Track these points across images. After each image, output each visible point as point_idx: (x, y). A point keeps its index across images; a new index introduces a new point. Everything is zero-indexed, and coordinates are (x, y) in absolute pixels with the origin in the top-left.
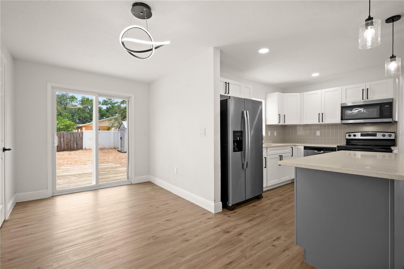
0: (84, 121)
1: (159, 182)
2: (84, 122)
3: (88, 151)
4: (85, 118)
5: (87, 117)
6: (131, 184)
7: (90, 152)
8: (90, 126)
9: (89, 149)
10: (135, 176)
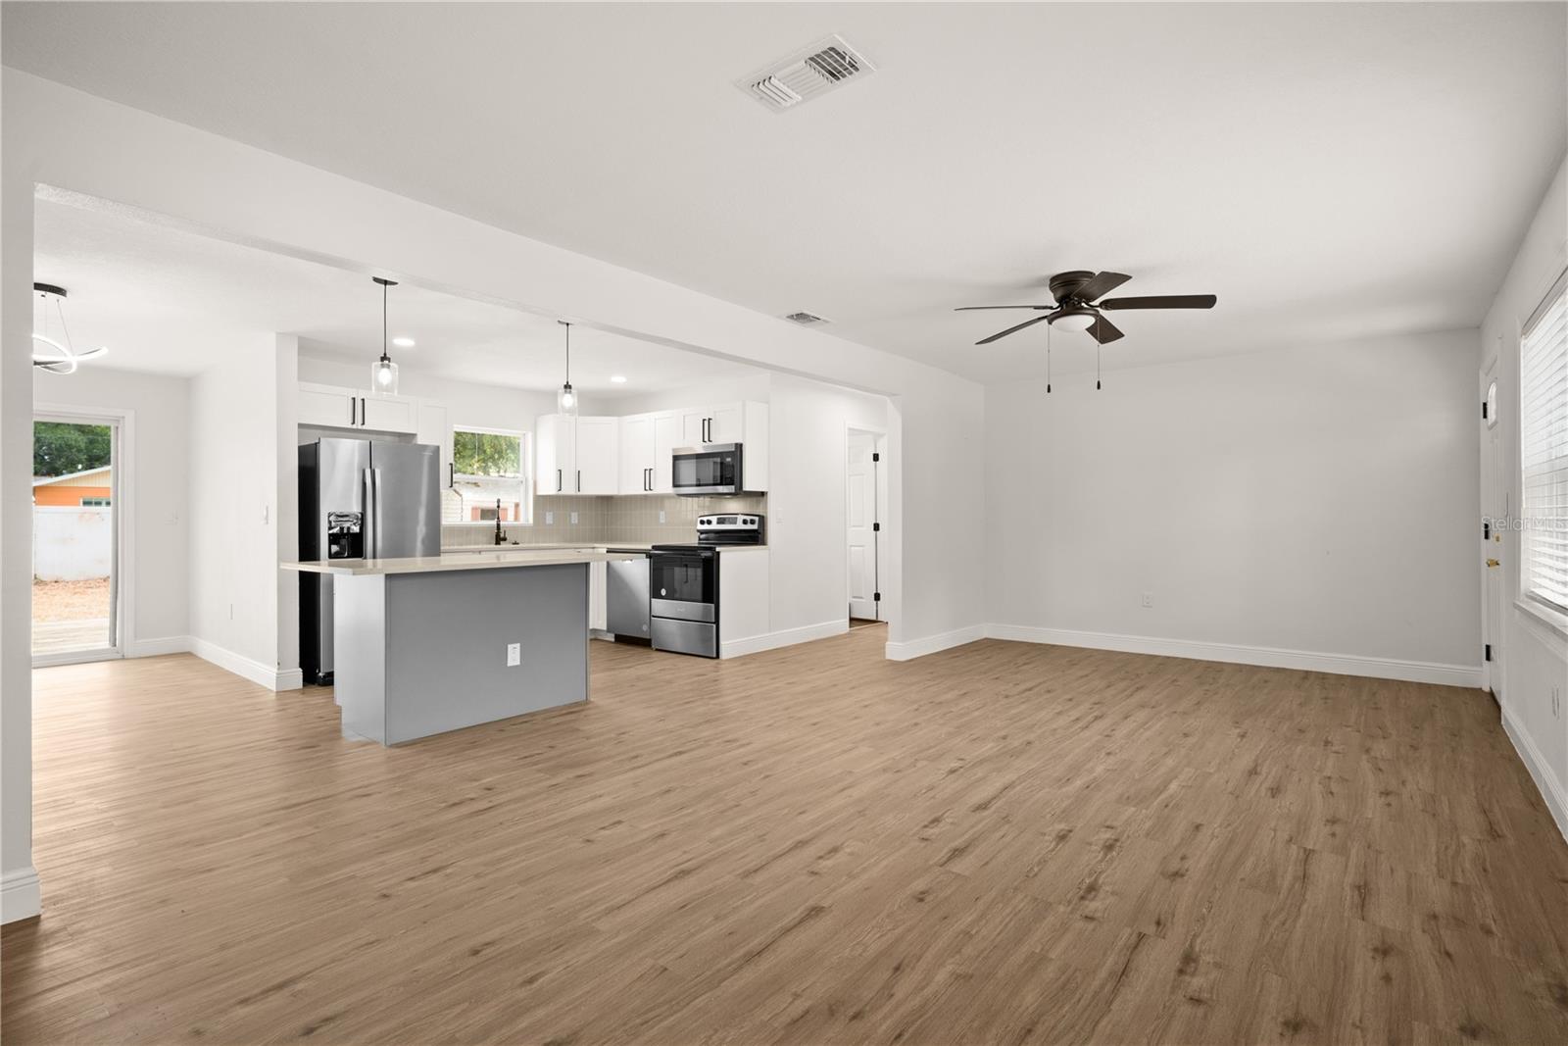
0: (58, 464)
1: (208, 650)
2: (57, 466)
3: (48, 587)
4: (60, 449)
5: (70, 447)
6: (123, 658)
7: (54, 592)
8: (79, 485)
9: (56, 582)
10: (136, 637)
